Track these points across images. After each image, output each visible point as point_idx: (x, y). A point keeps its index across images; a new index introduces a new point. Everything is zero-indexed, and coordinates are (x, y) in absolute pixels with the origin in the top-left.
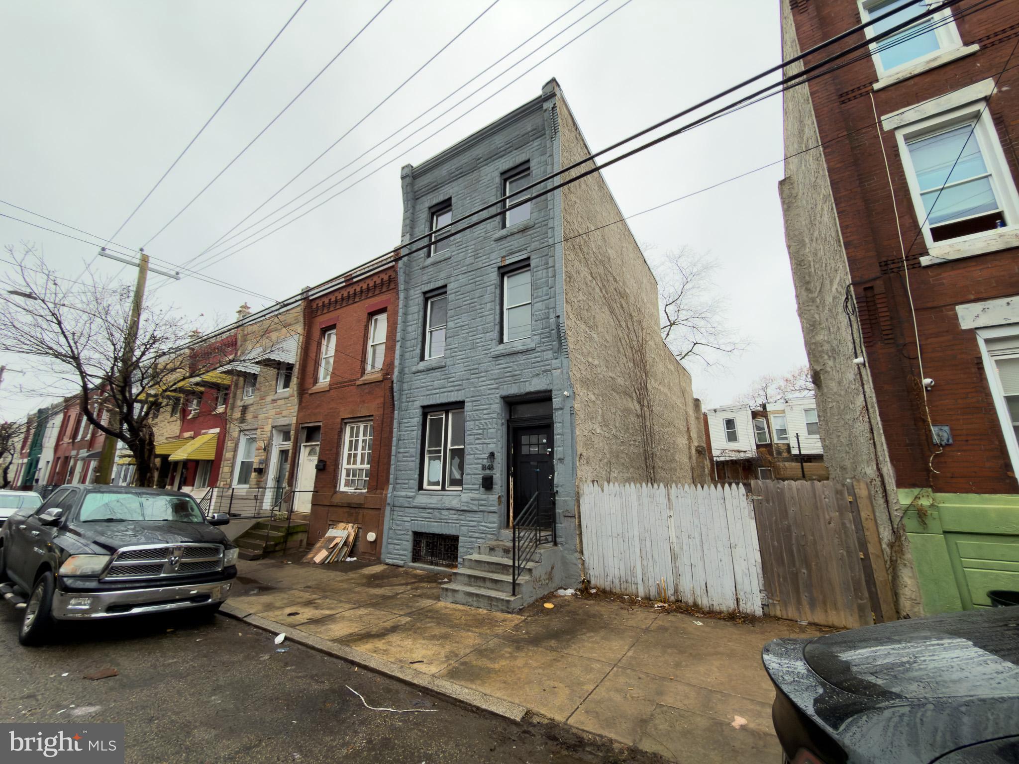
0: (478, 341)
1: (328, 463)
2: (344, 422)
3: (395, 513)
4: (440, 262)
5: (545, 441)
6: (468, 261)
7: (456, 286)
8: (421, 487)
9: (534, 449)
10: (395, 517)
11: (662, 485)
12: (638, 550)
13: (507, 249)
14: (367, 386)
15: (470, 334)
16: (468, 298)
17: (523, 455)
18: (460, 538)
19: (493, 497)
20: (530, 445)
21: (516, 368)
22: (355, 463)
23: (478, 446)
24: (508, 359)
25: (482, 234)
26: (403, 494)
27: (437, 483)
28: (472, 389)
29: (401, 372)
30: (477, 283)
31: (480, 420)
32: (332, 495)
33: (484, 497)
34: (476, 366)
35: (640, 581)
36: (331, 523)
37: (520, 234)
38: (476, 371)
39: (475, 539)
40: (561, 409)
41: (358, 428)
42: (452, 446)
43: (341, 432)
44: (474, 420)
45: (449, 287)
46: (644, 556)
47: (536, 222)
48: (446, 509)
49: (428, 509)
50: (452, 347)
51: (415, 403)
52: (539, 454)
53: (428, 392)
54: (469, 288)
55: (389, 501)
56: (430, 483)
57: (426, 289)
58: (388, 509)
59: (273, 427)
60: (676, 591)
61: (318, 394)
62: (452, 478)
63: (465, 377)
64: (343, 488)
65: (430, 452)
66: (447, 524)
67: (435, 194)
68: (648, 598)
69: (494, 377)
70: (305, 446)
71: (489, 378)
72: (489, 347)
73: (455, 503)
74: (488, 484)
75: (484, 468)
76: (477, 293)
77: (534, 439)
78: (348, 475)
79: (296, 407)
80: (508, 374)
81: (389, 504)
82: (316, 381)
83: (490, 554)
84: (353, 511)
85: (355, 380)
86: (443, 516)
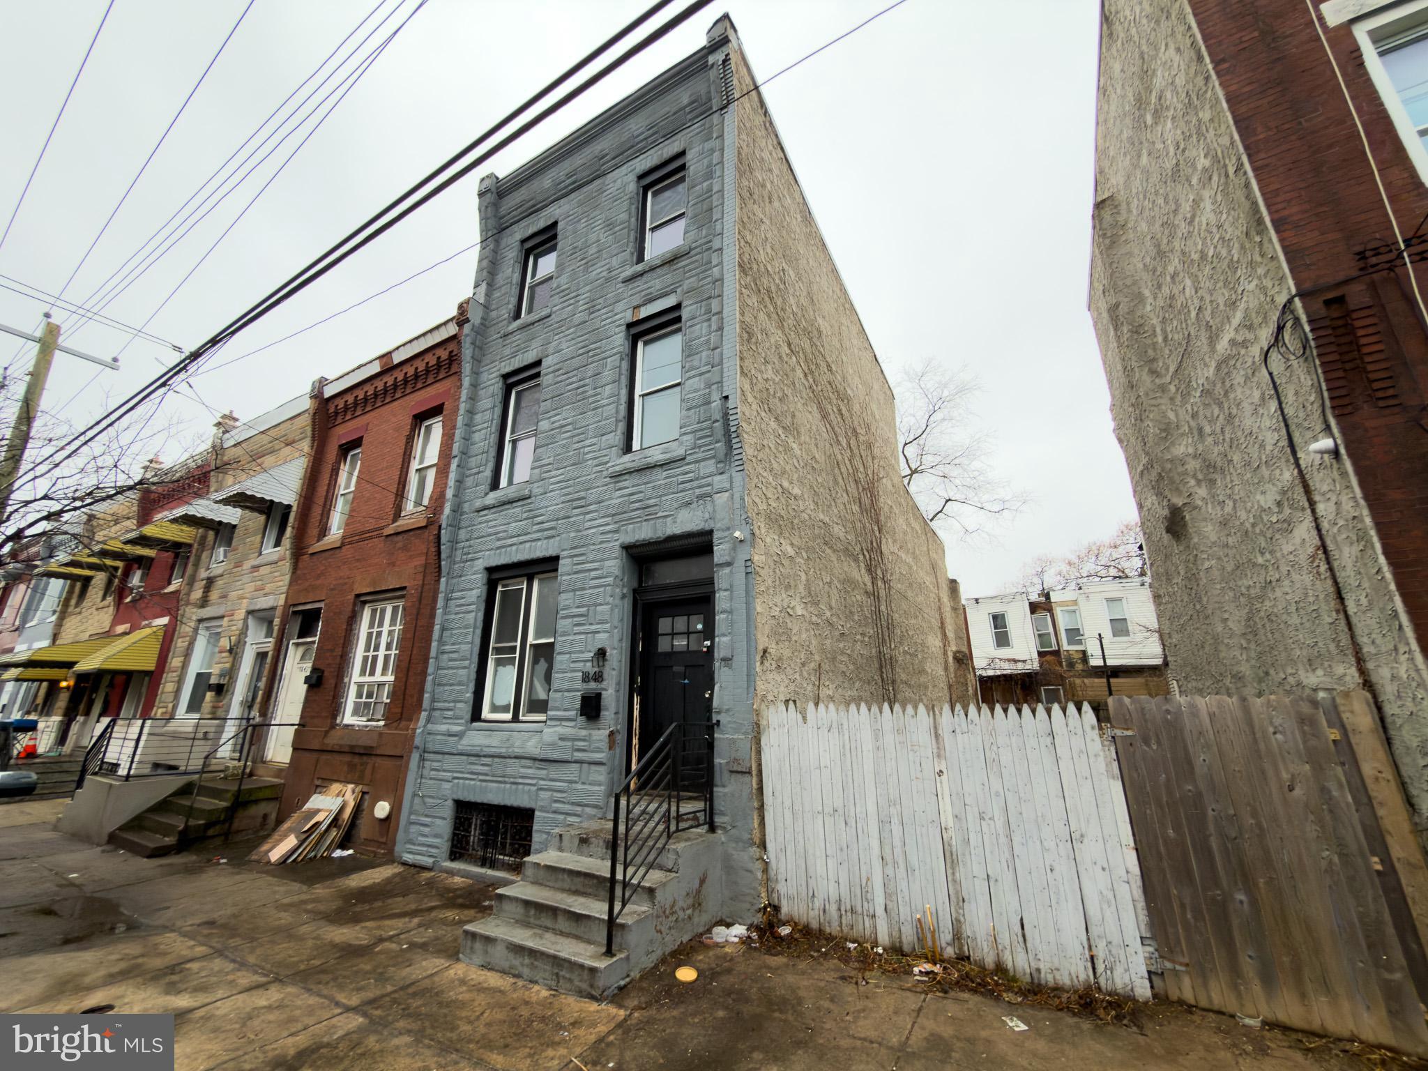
0: (587, 449)
1: (326, 674)
2: (361, 600)
3: (427, 764)
4: (533, 324)
5: (700, 627)
6: (578, 318)
7: (555, 361)
8: (476, 715)
9: (680, 643)
10: (426, 772)
11: (921, 708)
12: (875, 844)
13: (643, 293)
14: (400, 537)
15: (576, 439)
16: (574, 379)
17: (662, 654)
18: (537, 813)
19: (600, 735)
20: (673, 634)
21: (651, 493)
22: (372, 673)
23: (577, 637)
24: (635, 479)
25: (604, 274)
26: (443, 728)
27: (505, 709)
28: (573, 535)
29: (457, 509)
30: (590, 354)
31: (584, 589)
32: (327, 733)
33: (584, 733)
34: (582, 494)
35: (880, 911)
36: (318, 782)
37: (666, 268)
38: (582, 502)
39: (561, 817)
40: (729, 564)
41: (383, 611)
42: (535, 639)
43: (353, 618)
44: (574, 590)
45: (544, 364)
46: (888, 858)
47: (694, 245)
48: (516, 757)
49: (485, 756)
50: (543, 462)
51: (477, 562)
52: (688, 652)
53: (498, 544)
54: (577, 362)
55: (417, 741)
56: (495, 709)
57: (508, 369)
58: (415, 757)
59: (250, 612)
60: (957, 936)
61: (324, 555)
62: (534, 697)
63: (561, 514)
64: (349, 718)
65: (498, 651)
66: (514, 787)
67: (533, 218)
68: (896, 949)
69: (612, 511)
70: (297, 645)
71: (602, 513)
72: (607, 459)
73: (532, 746)
74: (591, 707)
75: (586, 678)
76: (591, 370)
77: (680, 623)
78: (359, 695)
79: (287, 578)
80: (637, 505)
81: (417, 748)
82: (324, 531)
83: (579, 852)
84: (356, 760)
85: (382, 528)
86: (509, 771)
